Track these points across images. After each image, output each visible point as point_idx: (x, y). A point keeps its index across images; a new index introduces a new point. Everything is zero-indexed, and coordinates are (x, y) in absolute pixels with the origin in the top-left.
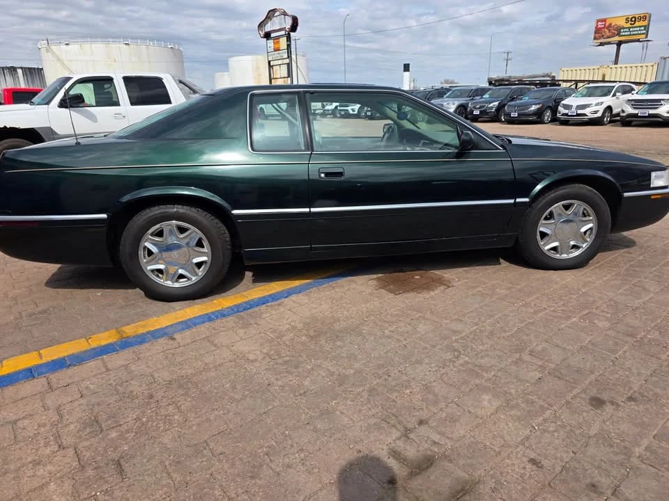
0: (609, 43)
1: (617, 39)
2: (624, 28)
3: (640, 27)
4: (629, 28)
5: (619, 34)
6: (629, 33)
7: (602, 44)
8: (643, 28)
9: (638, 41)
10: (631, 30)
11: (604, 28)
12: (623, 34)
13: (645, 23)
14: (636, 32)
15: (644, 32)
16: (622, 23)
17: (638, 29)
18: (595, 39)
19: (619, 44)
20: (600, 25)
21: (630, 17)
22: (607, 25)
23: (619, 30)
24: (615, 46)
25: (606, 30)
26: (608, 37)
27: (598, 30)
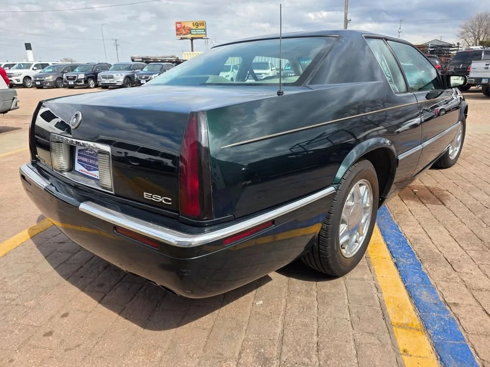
0: (186, 38)
1: (189, 36)
2: (193, 29)
3: (202, 29)
4: (196, 29)
5: (190, 33)
6: (196, 33)
7: (182, 39)
8: (203, 30)
9: (202, 38)
10: (197, 31)
11: (181, 28)
12: (193, 33)
13: (204, 27)
14: (200, 33)
15: (204, 33)
16: (191, 26)
17: (201, 30)
18: (177, 35)
19: (192, 39)
20: (179, 26)
21: (195, 23)
22: (182, 26)
23: (190, 31)
24: (190, 41)
25: (182, 29)
26: (185, 34)
27: (178, 29)
